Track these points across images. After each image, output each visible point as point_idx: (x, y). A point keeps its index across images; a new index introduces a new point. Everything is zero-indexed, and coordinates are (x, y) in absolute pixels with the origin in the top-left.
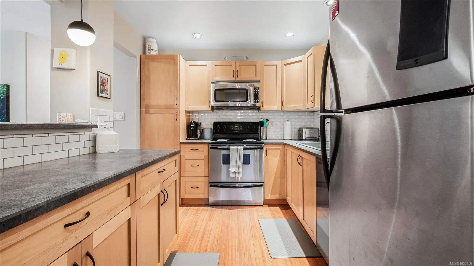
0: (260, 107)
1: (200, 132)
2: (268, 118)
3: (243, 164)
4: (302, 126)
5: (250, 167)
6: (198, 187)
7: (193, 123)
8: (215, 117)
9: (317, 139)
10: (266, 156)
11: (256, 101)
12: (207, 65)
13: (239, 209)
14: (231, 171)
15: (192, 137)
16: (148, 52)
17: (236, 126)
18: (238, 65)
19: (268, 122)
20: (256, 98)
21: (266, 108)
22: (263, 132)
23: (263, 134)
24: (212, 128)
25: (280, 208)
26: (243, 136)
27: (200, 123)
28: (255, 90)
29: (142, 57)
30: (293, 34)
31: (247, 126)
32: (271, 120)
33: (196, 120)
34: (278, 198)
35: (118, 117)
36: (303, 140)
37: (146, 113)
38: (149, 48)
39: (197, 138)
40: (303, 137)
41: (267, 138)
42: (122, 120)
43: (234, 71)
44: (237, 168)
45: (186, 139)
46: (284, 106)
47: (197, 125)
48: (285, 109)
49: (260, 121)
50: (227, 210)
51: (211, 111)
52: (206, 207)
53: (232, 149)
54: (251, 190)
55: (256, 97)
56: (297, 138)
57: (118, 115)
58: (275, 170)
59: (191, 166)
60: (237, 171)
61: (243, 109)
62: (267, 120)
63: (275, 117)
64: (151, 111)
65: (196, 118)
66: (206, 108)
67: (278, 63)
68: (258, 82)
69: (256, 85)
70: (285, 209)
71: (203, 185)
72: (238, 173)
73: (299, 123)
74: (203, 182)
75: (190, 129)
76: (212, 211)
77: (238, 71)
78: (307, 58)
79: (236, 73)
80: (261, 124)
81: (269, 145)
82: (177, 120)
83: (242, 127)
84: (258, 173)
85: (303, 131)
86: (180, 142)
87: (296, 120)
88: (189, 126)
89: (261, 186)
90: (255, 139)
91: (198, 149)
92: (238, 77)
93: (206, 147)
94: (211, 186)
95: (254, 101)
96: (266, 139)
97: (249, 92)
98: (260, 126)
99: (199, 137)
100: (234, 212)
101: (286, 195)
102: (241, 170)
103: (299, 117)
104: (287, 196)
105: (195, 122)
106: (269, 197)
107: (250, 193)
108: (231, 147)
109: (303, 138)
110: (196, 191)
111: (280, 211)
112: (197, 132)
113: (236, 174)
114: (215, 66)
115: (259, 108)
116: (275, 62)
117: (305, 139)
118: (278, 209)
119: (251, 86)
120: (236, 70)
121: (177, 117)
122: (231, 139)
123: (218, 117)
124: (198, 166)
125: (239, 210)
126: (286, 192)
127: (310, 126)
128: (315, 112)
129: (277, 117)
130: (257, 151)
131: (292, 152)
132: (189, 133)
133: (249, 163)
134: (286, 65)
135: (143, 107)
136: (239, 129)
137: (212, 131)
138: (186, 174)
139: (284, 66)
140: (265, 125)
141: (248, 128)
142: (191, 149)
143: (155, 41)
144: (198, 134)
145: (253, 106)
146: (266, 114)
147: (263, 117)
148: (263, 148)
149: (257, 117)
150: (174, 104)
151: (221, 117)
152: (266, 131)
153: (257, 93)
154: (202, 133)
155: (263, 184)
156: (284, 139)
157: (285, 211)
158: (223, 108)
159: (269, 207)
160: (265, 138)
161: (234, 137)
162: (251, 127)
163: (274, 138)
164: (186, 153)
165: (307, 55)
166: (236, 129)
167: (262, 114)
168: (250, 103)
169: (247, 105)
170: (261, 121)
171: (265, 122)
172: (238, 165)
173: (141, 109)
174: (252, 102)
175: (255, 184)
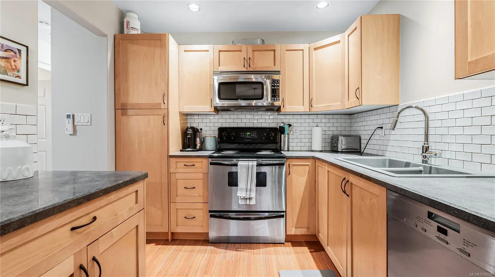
0: (280, 106)
1: (200, 141)
2: (291, 122)
3: (256, 186)
4: (335, 133)
5: (267, 191)
6: (195, 217)
7: (190, 129)
8: (220, 121)
9: (357, 151)
10: (289, 174)
11: (274, 99)
12: (208, 51)
13: (250, 250)
14: (239, 197)
15: (189, 147)
16: (126, 31)
17: (248, 134)
18: (250, 50)
19: (291, 128)
20: (274, 95)
21: (287, 108)
22: (284, 141)
23: (284, 143)
24: (217, 136)
25: (309, 249)
26: (258, 146)
27: (201, 129)
28: (273, 84)
29: (117, 37)
30: (326, 4)
31: (263, 134)
32: (295, 125)
33: (195, 125)
34: (306, 233)
35: (82, 121)
36: (339, 152)
37: (122, 115)
38: (127, 25)
39: (196, 148)
40: (338, 147)
41: (290, 150)
42: (88, 124)
43: (244, 58)
44: (248, 193)
45: (181, 151)
46: (313, 105)
47: (196, 131)
48: (314, 110)
49: (279, 127)
50: (234, 252)
51: (214, 113)
52: (205, 245)
53: (241, 165)
54: (268, 223)
55: (275, 93)
56: (328, 148)
57: (82, 118)
58: (302, 195)
59: (185, 188)
60: (248, 196)
61: (257, 111)
62: (290, 125)
63: (299, 121)
64: (130, 112)
65: (195, 123)
66: (208, 109)
67: (304, 46)
68: (278, 72)
69: (276, 77)
70: (316, 251)
71: (201, 214)
72: (250, 199)
73: (331, 129)
74: (202, 211)
75: (187, 137)
76: (211, 253)
77: (250, 58)
78: (349, 36)
79: (248, 60)
80: (281, 130)
81: (294, 160)
82: (164, 124)
83: (256, 135)
84: (277, 199)
85: (338, 140)
86: (169, 155)
87: (327, 125)
88: (184, 133)
89: (282, 216)
90: (273, 150)
91: (194, 165)
92: (250, 67)
93: (206, 162)
94: (211, 216)
95: (272, 99)
96: (288, 150)
97: (265, 87)
98: (280, 133)
99: (198, 147)
100: (244, 254)
101: (317, 230)
102: (253, 195)
103: (331, 121)
104: (319, 232)
105: (193, 127)
106: (293, 231)
107: (267, 227)
108: (240, 163)
109: (338, 149)
110: (192, 222)
111: (310, 254)
112: (195, 141)
113: (247, 200)
114: (220, 51)
115: (278, 109)
116: (301, 46)
117: (341, 151)
118: (306, 249)
119: (268, 78)
120: (248, 58)
121: (165, 120)
122: (241, 150)
123: (224, 121)
124: (195, 188)
125: (251, 252)
126: (317, 226)
127: (347, 133)
128: (353, 114)
129: (303, 121)
130: (275, 168)
131: (328, 171)
132: (186, 142)
133: (265, 185)
134: (315, 49)
135: (119, 106)
136: (252, 137)
137: (216, 140)
138: (178, 199)
139: (314, 52)
140: (286, 132)
141: (264, 136)
142: (185, 165)
143: (136, 16)
144: (197, 143)
145: (271, 105)
146: (287, 117)
147: (285, 121)
148: (285, 164)
149: (275, 121)
150: (160, 102)
151: (228, 121)
152: (288, 140)
153: (276, 88)
154: (203, 142)
155: (284, 214)
156: (313, 151)
157: (317, 255)
158: (230, 109)
159: (293, 246)
160: (286, 149)
161: (246, 147)
162: (268, 134)
163: (299, 149)
164: (178, 171)
165: (347, 33)
166: (248, 136)
167: (283, 117)
168: (266, 101)
169: (263, 104)
170: (282, 126)
171: (286, 127)
172: (249, 188)
173: (115, 109)
174: (269, 100)
175: (274, 214)
